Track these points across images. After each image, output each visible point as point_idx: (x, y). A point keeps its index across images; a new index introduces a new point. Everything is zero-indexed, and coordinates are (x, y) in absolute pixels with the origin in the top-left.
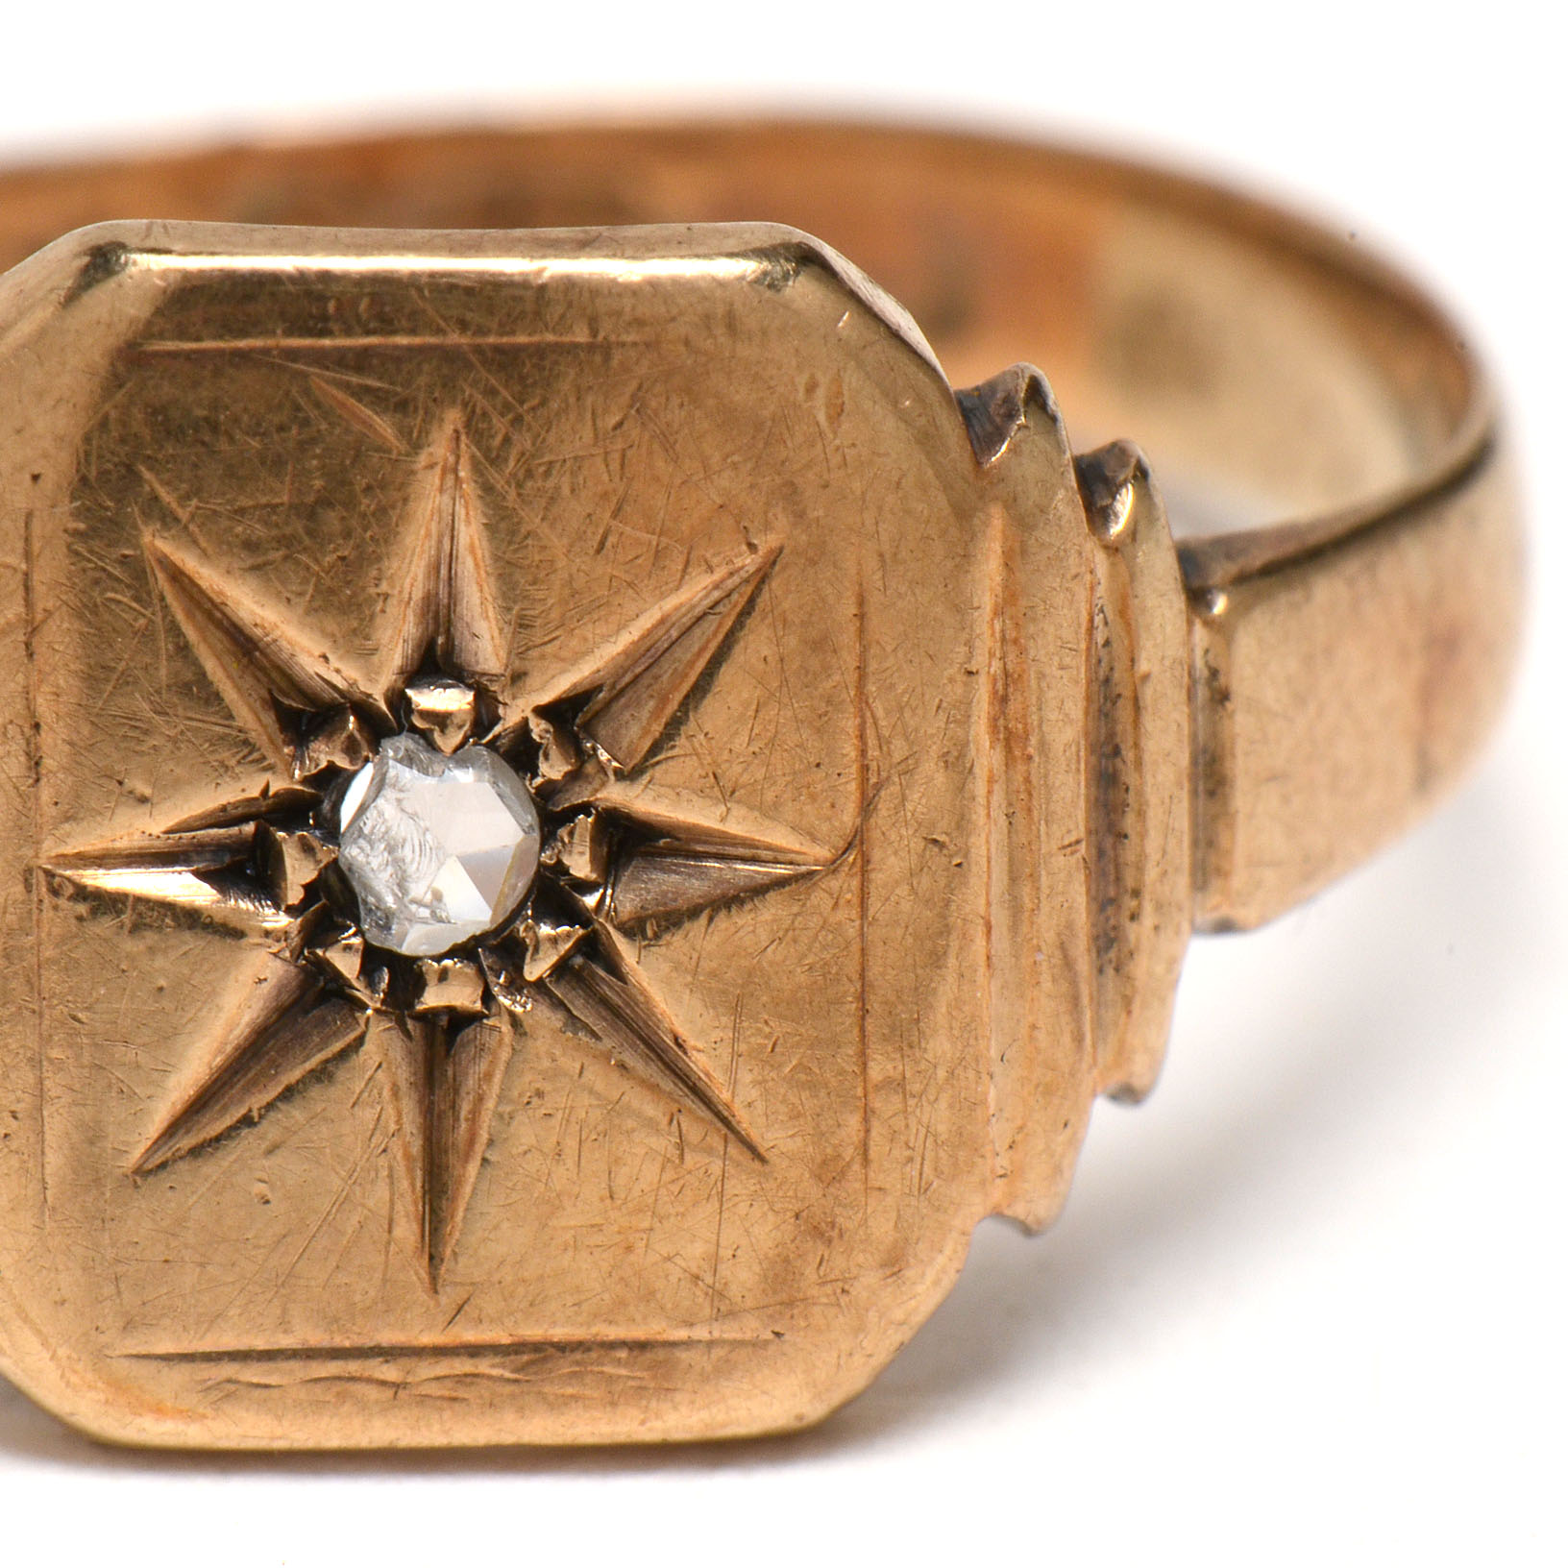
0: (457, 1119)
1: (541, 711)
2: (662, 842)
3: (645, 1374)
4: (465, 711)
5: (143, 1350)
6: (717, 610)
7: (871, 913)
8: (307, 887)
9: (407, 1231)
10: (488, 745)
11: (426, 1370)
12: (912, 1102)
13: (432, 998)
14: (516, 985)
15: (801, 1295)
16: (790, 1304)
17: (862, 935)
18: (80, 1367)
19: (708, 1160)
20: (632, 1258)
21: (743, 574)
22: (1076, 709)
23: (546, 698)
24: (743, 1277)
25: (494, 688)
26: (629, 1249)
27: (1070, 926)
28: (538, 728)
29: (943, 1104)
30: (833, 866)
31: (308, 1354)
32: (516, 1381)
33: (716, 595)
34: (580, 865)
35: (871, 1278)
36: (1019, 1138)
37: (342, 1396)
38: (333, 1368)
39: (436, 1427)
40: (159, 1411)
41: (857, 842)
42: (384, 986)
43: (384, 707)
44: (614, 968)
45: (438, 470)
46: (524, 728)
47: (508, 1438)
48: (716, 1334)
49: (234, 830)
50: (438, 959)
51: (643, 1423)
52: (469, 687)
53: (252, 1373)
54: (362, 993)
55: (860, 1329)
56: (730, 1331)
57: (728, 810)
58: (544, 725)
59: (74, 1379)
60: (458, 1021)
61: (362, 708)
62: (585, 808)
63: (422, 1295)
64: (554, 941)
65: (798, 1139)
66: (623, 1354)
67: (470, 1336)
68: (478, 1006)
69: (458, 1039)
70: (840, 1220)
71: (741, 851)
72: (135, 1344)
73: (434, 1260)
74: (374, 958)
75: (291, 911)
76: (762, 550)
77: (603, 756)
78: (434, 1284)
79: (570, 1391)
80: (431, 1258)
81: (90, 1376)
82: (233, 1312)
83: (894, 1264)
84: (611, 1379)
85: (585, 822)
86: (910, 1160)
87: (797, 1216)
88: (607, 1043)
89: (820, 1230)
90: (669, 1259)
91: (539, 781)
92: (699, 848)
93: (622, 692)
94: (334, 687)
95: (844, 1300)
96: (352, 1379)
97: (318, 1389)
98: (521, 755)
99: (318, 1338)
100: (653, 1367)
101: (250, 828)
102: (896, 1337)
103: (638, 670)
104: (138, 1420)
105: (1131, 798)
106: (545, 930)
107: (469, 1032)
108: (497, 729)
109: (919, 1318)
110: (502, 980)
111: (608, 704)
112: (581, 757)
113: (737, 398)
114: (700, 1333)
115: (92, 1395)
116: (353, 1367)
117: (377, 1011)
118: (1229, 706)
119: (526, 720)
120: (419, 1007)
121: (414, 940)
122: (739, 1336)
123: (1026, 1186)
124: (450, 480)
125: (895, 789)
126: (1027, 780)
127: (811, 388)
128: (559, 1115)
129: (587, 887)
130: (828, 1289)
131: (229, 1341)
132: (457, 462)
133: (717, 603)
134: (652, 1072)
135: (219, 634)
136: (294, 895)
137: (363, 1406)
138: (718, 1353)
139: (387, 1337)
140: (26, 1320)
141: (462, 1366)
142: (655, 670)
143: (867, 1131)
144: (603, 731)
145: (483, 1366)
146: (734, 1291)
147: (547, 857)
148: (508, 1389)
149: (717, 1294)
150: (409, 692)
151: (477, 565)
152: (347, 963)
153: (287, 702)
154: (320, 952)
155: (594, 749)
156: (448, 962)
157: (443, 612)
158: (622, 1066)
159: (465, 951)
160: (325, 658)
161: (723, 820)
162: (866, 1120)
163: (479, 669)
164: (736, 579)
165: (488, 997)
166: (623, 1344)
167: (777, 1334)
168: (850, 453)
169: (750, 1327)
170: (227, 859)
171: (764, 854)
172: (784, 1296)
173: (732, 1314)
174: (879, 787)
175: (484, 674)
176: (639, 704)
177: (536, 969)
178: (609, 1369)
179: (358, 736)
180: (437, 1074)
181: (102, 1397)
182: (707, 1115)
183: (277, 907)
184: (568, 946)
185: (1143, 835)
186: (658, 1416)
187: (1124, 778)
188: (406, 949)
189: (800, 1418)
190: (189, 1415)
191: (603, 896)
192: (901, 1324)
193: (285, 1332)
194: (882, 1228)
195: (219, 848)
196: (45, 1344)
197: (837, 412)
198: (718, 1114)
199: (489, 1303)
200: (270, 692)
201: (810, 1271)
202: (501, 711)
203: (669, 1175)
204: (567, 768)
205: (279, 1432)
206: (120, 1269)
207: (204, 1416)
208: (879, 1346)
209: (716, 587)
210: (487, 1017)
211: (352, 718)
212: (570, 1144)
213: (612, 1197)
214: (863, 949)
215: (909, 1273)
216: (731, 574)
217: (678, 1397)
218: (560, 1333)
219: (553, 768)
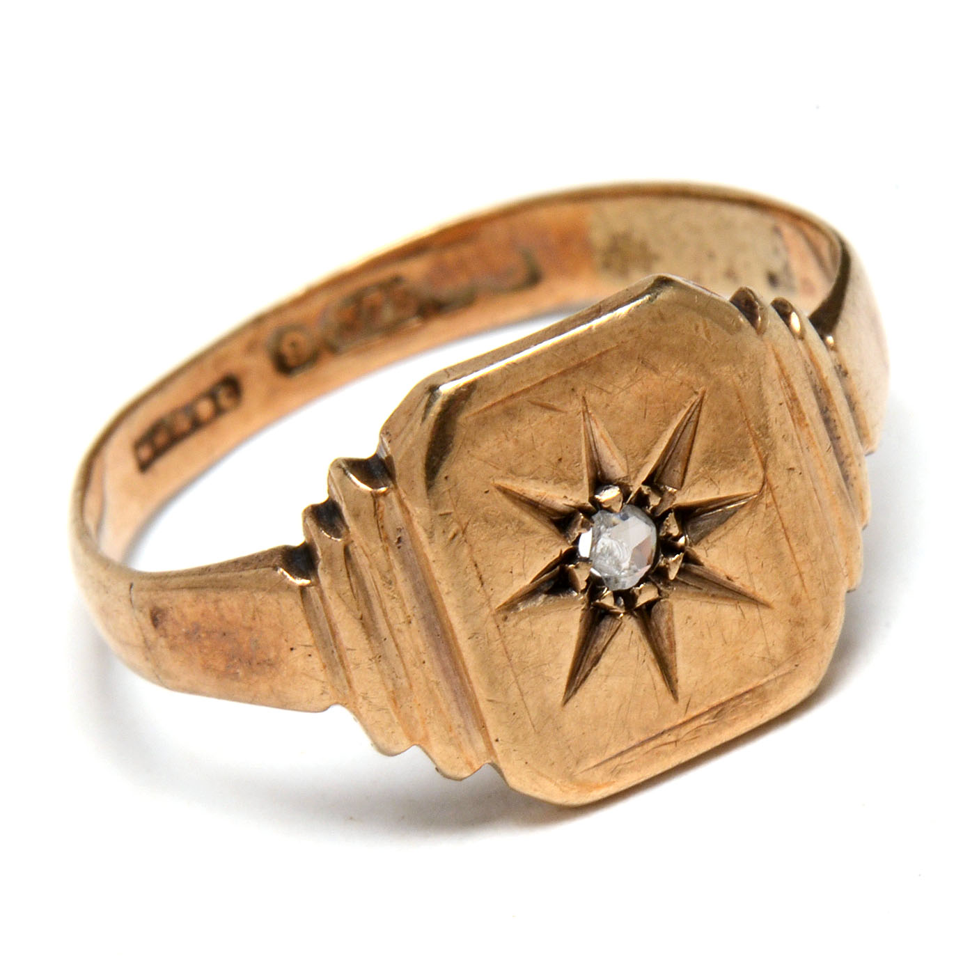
0: (663, 639)
1: (644, 483)
2: (697, 511)
3: (758, 700)
4: (618, 495)
5: (585, 768)
6: (691, 420)
7: (778, 504)
8: (587, 581)
9: (661, 685)
10: (630, 503)
11: (684, 731)
12: (814, 563)
13: (641, 601)
14: (667, 583)
15: (800, 648)
16: (798, 653)
17: (778, 513)
18: (566, 784)
19: (752, 613)
20: (739, 661)
21: (696, 404)
22: (814, 401)
23: (644, 478)
24: (779, 651)
25: (626, 482)
26: (738, 658)
27: (838, 478)
28: (645, 490)
29: (824, 560)
30: (761, 491)
31: (642, 743)
32: (715, 722)
33: (689, 415)
34: (675, 531)
35: (821, 632)
36: (848, 560)
37: (658, 754)
38: (652, 744)
39: (693, 751)
40: (598, 787)
41: (765, 481)
42: (622, 603)
43: (590, 505)
44: (696, 562)
45: (581, 413)
46: (640, 492)
47: (718, 743)
48: (776, 675)
49: (553, 571)
50: (638, 585)
51: (762, 717)
52: (615, 485)
53: (626, 758)
54: (617, 610)
55: (823, 651)
56: (781, 672)
57: (719, 489)
58: (647, 487)
59: (565, 789)
60: (650, 605)
61: (581, 509)
62: (669, 511)
63: (674, 707)
64: (675, 562)
65: (781, 594)
66: (747, 696)
67: (695, 713)
68: (658, 596)
69: (653, 611)
70: (805, 616)
71: (726, 502)
72: (582, 768)
73: (674, 692)
74: (616, 595)
75: (583, 591)
76: (700, 393)
77: (670, 489)
78: (676, 699)
79: (734, 717)
80: (672, 691)
81: (571, 786)
82: (612, 741)
83: (826, 623)
84: (747, 707)
85: (671, 515)
86: (820, 584)
87: (790, 621)
88: (705, 589)
89: (799, 623)
90: (751, 656)
91: (651, 508)
92: (711, 507)
93: (666, 464)
94: (571, 506)
95: (815, 643)
96: (660, 746)
97: (649, 755)
98: (641, 502)
99: (642, 737)
100: (760, 695)
101: (558, 568)
102: (833, 648)
103: (670, 453)
104: (591, 794)
105: (837, 423)
106: (672, 559)
107: (656, 607)
108: (631, 496)
109: (837, 639)
110: (661, 583)
111: (663, 470)
112: (660, 493)
113: (674, 343)
114: (771, 677)
115: (574, 791)
116: (658, 741)
117: (625, 614)
118: (848, 375)
119: (640, 489)
120: (638, 606)
121: (628, 582)
122: (784, 672)
124: (586, 415)
125: (772, 456)
126: (809, 433)
127: (697, 328)
128: (699, 622)
129: (678, 538)
130: (808, 642)
131: (613, 751)
132: (587, 408)
133: (690, 418)
134: (722, 593)
135: (527, 505)
136: (583, 586)
137: (666, 754)
138: (779, 681)
139: (667, 726)
140: (542, 775)
141: (695, 724)
142: (676, 451)
143: (803, 581)
144: (665, 480)
145: (702, 721)
146: (778, 657)
147: (662, 534)
148: (714, 725)
149: (772, 661)
150: (597, 496)
151: (606, 442)
152: (608, 601)
153: (554, 518)
154: (598, 601)
155: (665, 488)
156: (642, 586)
157: (597, 462)
158: (713, 596)
159: (644, 580)
160: (565, 497)
161: (718, 493)
162: (801, 576)
163: (617, 477)
164: (694, 407)
165: (659, 592)
166: (747, 692)
167: (796, 666)
168: (717, 345)
169: (787, 667)
170: (553, 583)
171: (734, 499)
172: (795, 651)
173: (779, 666)
174: (766, 458)
175: (619, 479)
176: (674, 465)
177: (673, 575)
178: (745, 704)
179: (586, 519)
180: (649, 626)
181: (576, 791)
182: (747, 599)
183: (577, 592)
184: (681, 561)
185: (845, 434)
186: (766, 713)
187: (832, 417)
188: (627, 587)
189: (811, 691)
190: (608, 784)
191: (686, 539)
192: (833, 643)
193: (632, 740)
194: (819, 612)
195: (548, 581)
196: (551, 780)
197: (708, 335)
198: (750, 598)
199: (697, 699)
200: (549, 517)
201: (801, 639)
202: (631, 489)
203: (742, 627)
204: (660, 499)
205: (641, 776)
206: (569, 743)
207: (614, 782)
208: (829, 654)
209: (688, 412)
210: (662, 599)
211: (581, 514)
212: (705, 631)
213: (726, 643)
214: (780, 518)
215: (832, 624)
216: (692, 406)
217: (771, 703)
218: (724, 699)
219: (654, 501)
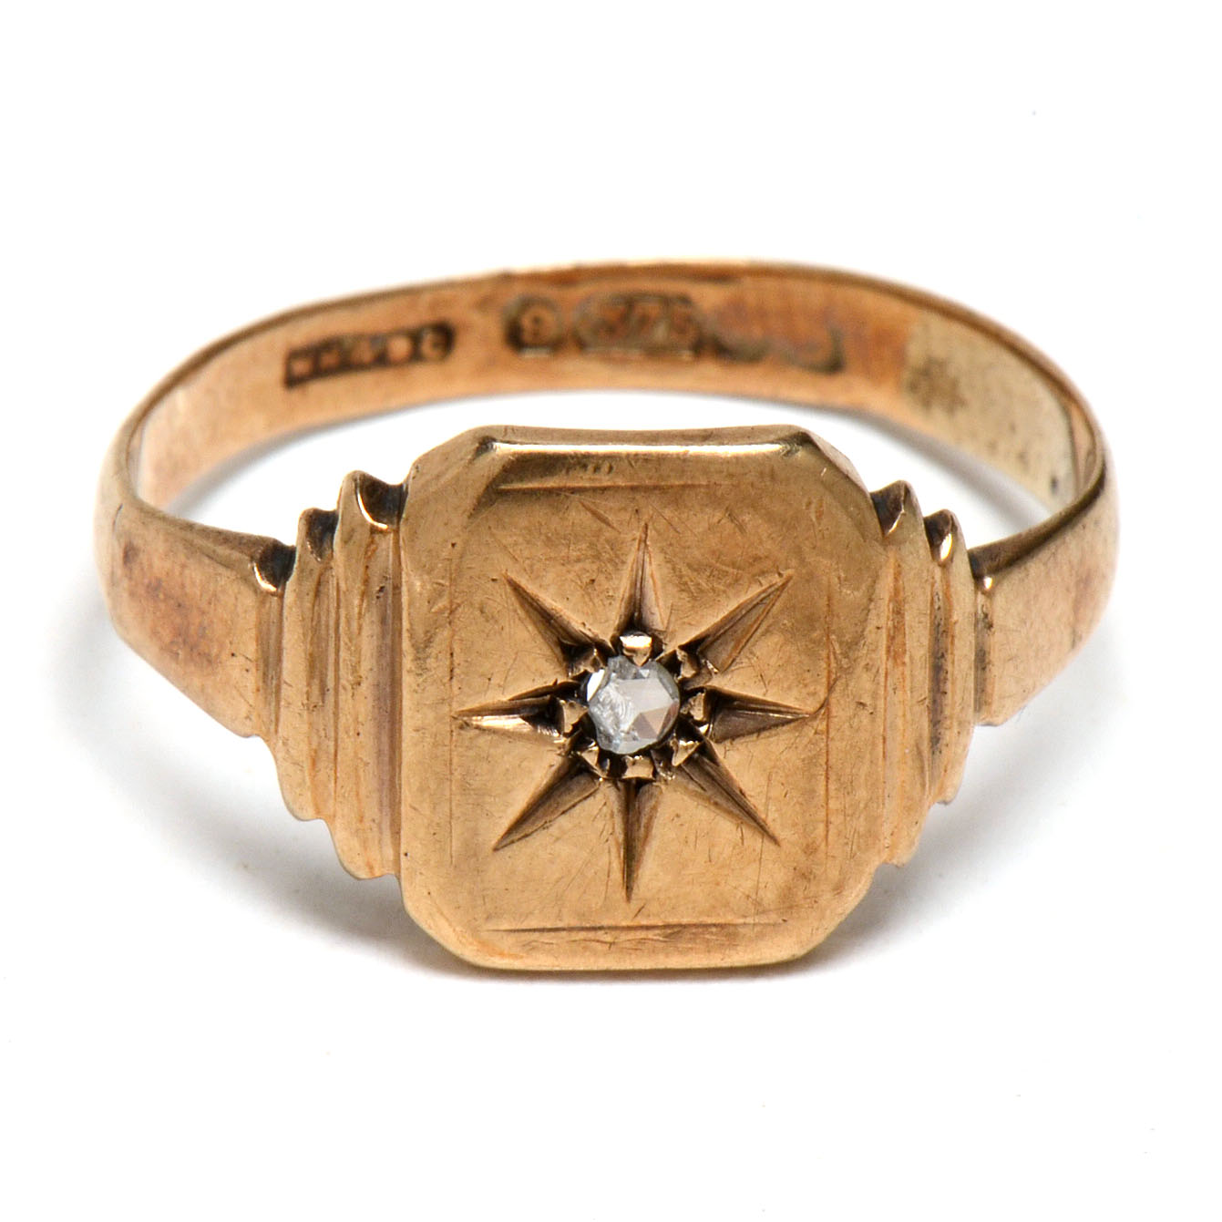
0: (640, 827)
1: (683, 648)
2: (736, 703)
3: (724, 938)
4: (646, 648)
5: (496, 928)
6: (764, 601)
7: (831, 736)
8: (573, 725)
9: (617, 875)
10: (659, 661)
11: (624, 936)
12: (848, 818)
13: (630, 773)
14: (668, 767)
15: (795, 904)
16: (791, 907)
17: (827, 745)
18: (466, 935)
19: (754, 841)
20: (719, 888)
21: (776, 587)
22: (926, 641)
23: (684, 642)
24: (769, 896)
25: (661, 637)
26: (718, 884)
27: (921, 736)
28: (681, 655)
29: (862, 819)
30: (814, 716)
31: (571, 929)
32: (665, 942)
33: (763, 596)
34: (698, 714)
35: (828, 896)
36: (896, 830)
37: (585, 948)
38: (582, 935)
39: (628, 961)
40: (502, 954)
41: (825, 704)
42: (607, 768)
43: (610, 645)
44: (713, 759)
45: (637, 541)
46: (674, 654)
47: (661, 966)
48: (757, 921)
49: (541, 699)
50: (633, 756)
51: (722, 959)
52: (649, 636)
53: (546, 937)
54: (598, 772)
55: (822, 918)
56: (764, 919)
57: (767, 691)
58: (683, 653)
59: (464, 941)
60: (641, 783)
61: (600, 646)
62: (701, 690)
63: (624, 905)
64: (686, 748)
65: (796, 835)
66: (714, 930)
67: (645, 922)
68: (651, 776)
69: (641, 791)
70: (814, 870)
71: (772, 708)
72: (491, 926)
73: (629, 889)
74: (604, 755)
75: (566, 735)
76: (785, 576)
77: (711, 666)
78: (629, 898)
79: (690, 946)
80: (627, 888)
81: (471, 940)
82: (537, 912)
83: (838, 889)
84: (708, 941)
85: (701, 696)
86: (847, 844)
87: (795, 869)
88: (709, 793)
89: (805, 875)
90: (735, 888)
91: (680, 677)
92: (753, 706)
93: (718, 639)
94: (588, 637)
95: (815, 905)
96: (590, 940)
97: (574, 945)
98: (672, 665)
99: (574, 922)
100: (728, 935)
101: (548, 697)
102: (838, 920)
103: (727, 628)
104: (492, 958)
105: (949, 676)
106: (682, 743)
107: (646, 788)
108: (662, 655)
109: (848, 912)
110: (662, 765)
111: (712, 643)
112: (699, 667)
113: (775, 509)
114: (750, 920)
115: (470, 947)
116: (591, 935)
117: (605, 779)
118: (993, 630)
119: (675, 652)
120: (624, 777)
121: (622, 747)
122: (767, 921)
123: (899, 851)
124: (643, 545)
125: (843, 681)
126: (903, 674)
127: (809, 504)
128: (687, 825)
129: (701, 724)
130: (809, 900)
131: (534, 924)
132: (646, 538)
133: (764, 598)
134: (729, 806)
135: (535, 613)
136: (568, 729)
137: (595, 953)
138: (757, 929)
139: (605, 923)
140: (442, 914)
141: (641, 934)
142: (734, 628)
143: (827, 831)
144: (710, 655)
145: (650, 934)
146: (765, 902)
147: (683, 711)
148: (663, 944)
149: (757, 903)
150: (622, 638)
151: (654, 583)
152: (591, 757)
153: (565, 642)
154: (579, 753)
155: (706, 663)
156: (637, 758)
157: (638, 602)
158: (716, 804)
159: (644, 752)
160: (584, 624)
161: (764, 695)
162: (827, 826)
163: (654, 627)
164: (773, 589)
165: (655, 773)
166: (715, 925)
167: (784, 921)
168: (826, 532)
169: (773, 918)
170: (537, 711)
171: (782, 709)
172: (787, 904)
173: (764, 912)
174: (835, 680)
175: (656, 630)
176: (727, 643)
177: (677, 760)
178: (707, 936)
179: (598, 658)
180: (631, 806)
181: (475, 948)
182: (755, 825)
183: (559, 733)
184: (693, 750)
185: (954, 693)
186: (729, 957)
187: (945, 667)
188: (619, 752)
189: (794, 956)
190: (515, 957)
191: (709, 728)
192: (841, 914)
193: (560, 920)
194: (834, 874)
195: (533, 706)
196: (450, 925)
197: (820, 516)
198: (758, 824)
199: (654, 907)
200: (558, 638)
201: (800, 894)
202: (664, 647)
203: (737, 851)
204: (694, 672)
205: (556, 963)
206: (485, 893)
207: (522, 957)
208: (831, 924)
209: (764, 591)
210: (655, 781)
211: (595, 650)
212: (692, 838)
213: (710, 861)
214: (827, 752)
215: (844, 893)
216: (770, 587)
217: (739, 948)
218: (685, 921)
219: (687, 672)
